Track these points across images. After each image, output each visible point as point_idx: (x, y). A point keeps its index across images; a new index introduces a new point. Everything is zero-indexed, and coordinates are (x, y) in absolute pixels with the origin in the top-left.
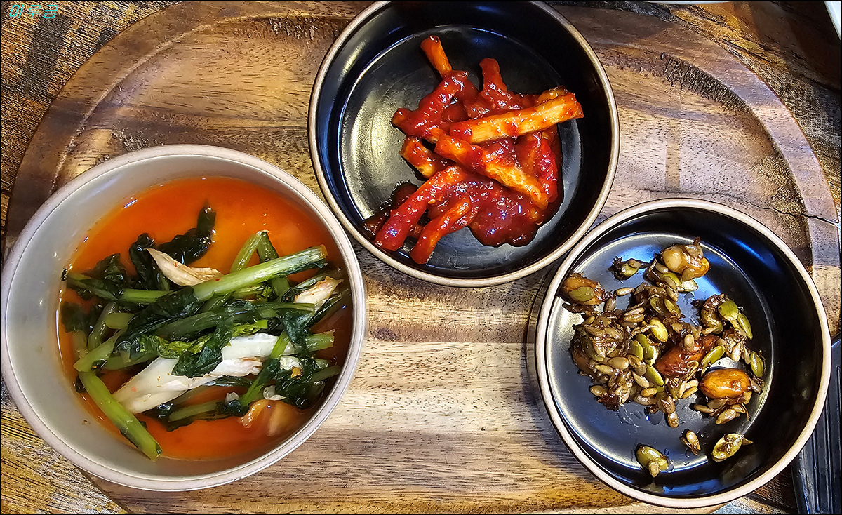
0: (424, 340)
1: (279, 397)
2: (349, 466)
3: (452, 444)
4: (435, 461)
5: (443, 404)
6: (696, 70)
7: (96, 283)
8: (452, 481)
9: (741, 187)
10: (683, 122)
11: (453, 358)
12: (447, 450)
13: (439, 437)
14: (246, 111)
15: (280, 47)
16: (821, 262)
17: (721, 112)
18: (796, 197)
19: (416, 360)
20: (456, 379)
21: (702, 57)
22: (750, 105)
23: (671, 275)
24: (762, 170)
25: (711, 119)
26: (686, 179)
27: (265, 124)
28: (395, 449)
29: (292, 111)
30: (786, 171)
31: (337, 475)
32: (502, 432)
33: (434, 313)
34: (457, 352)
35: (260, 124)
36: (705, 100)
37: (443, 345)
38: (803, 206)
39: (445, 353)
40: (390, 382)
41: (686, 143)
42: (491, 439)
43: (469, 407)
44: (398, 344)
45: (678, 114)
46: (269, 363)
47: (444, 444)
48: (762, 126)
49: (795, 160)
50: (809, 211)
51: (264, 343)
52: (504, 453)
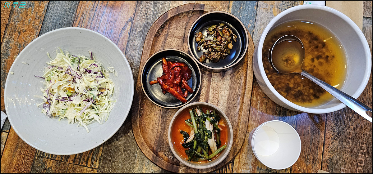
0: (209, 94)
1: (218, 122)
2: (233, 113)
3: (231, 91)
4: (234, 95)
5: (222, 92)
6: (159, 29)
7: (191, 154)
8: (239, 92)
9: (185, 23)
10: (169, 34)
11: (213, 89)
12: (232, 93)
13: (229, 94)
14: (157, 124)
15: (145, 116)
16: (203, 9)
17: (168, 25)
18: (188, 12)
19: (213, 96)
20: (218, 89)
21: (156, 28)
22: (168, 19)
23: (201, 40)
24: (181, 18)
25: (169, 27)
26: (182, 35)
27: (160, 121)
28: (230, 103)
29: (158, 115)
30: (183, 13)
31: (234, 115)
32: (230, 81)
33: (203, 92)
34: (212, 88)
35: (160, 122)
36: (165, 28)
37: (210, 90)
38: (191, 11)
39: (212, 90)
40: (217, 102)
41: (174, 34)
42: (231, 83)
43: (224, 87)
44: (209, 100)
45: (167, 34)
46: (211, 122)
47: (231, 93)
48: (172, 17)
49: (181, 11)
50: (192, 9)
51: (207, 123)
52: (234, 81)
